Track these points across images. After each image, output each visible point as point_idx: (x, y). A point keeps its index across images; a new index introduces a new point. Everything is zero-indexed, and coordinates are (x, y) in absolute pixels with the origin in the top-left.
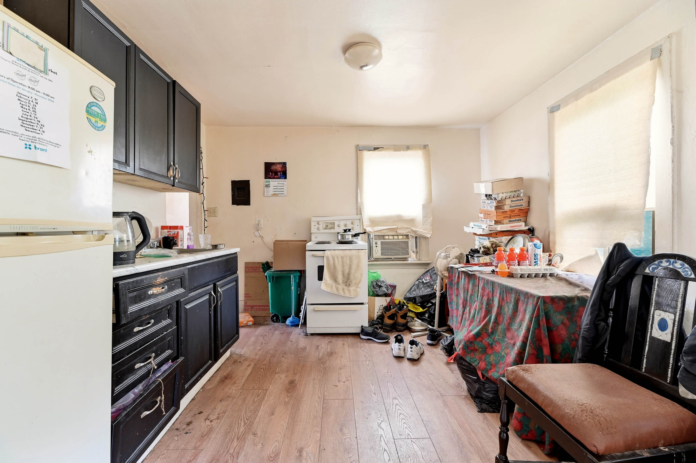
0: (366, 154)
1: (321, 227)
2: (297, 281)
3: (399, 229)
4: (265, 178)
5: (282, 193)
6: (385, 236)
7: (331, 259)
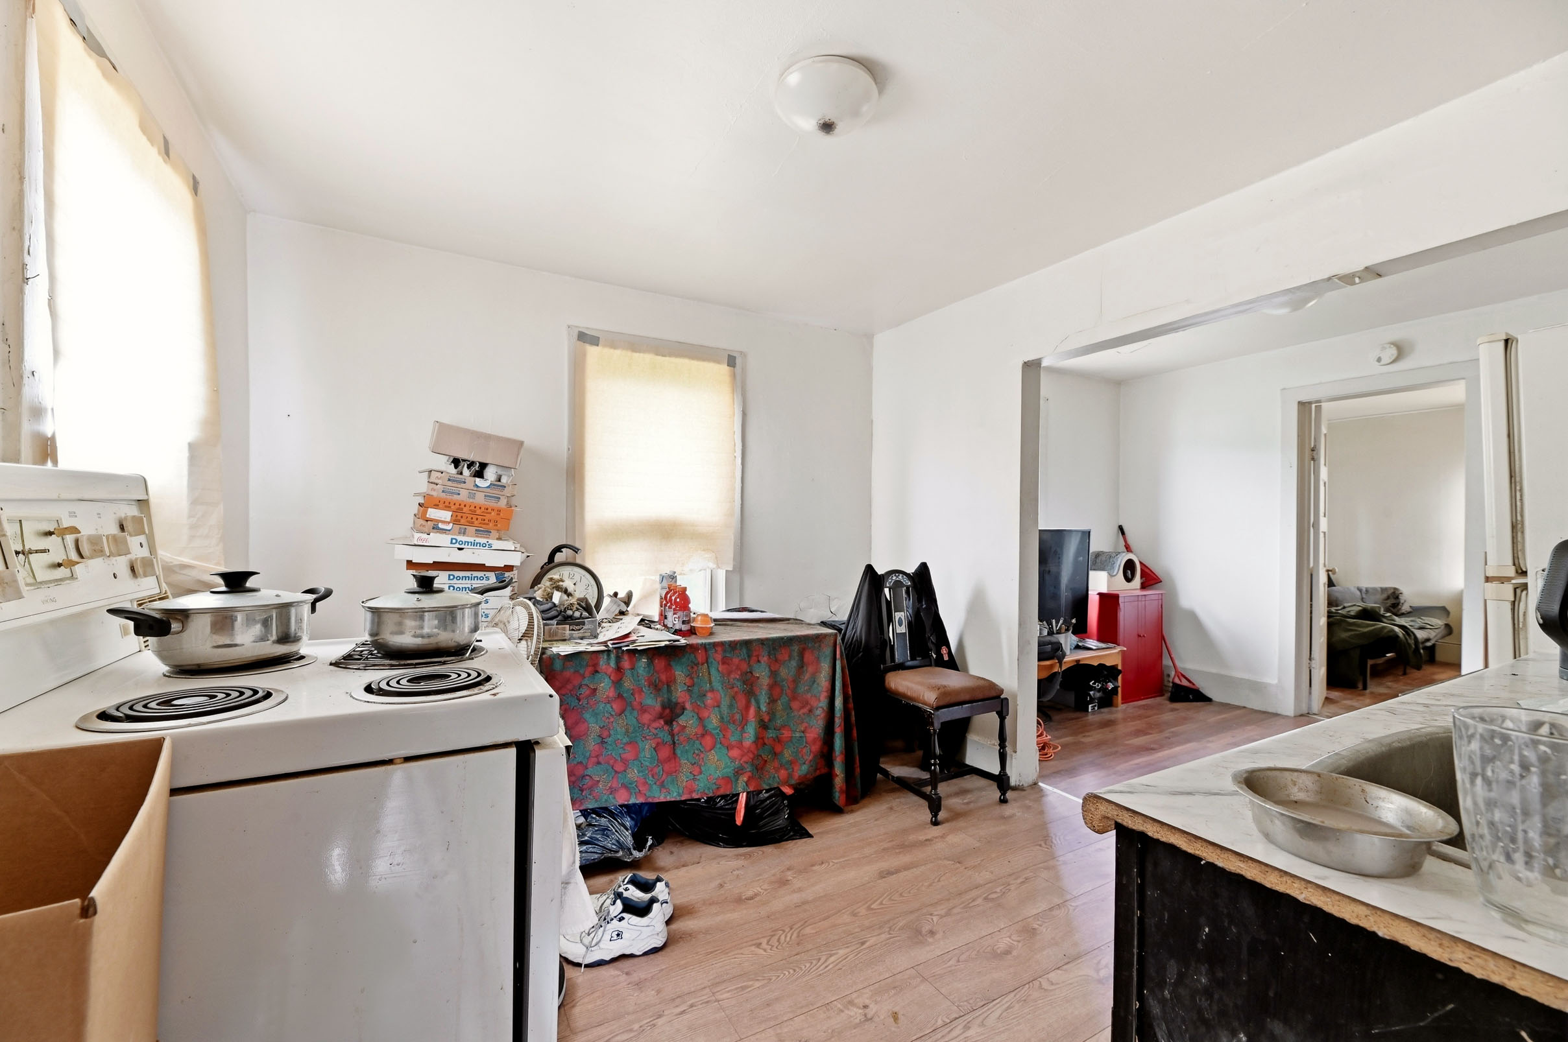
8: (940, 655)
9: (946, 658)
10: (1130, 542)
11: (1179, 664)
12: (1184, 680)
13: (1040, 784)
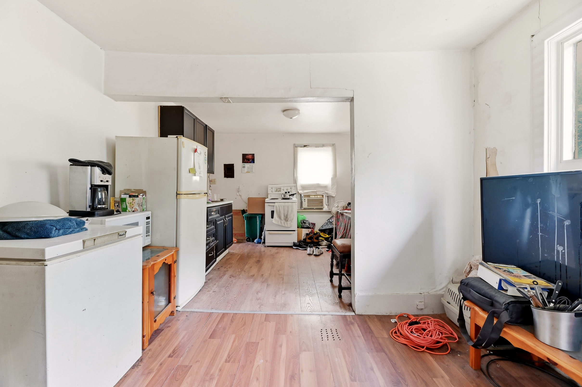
0: (299, 149)
1: (273, 190)
2: (260, 220)
3: (318, 191)
4: (243, 163)
5: (252, 171)
6: (310, 195)
7: (278, 207)
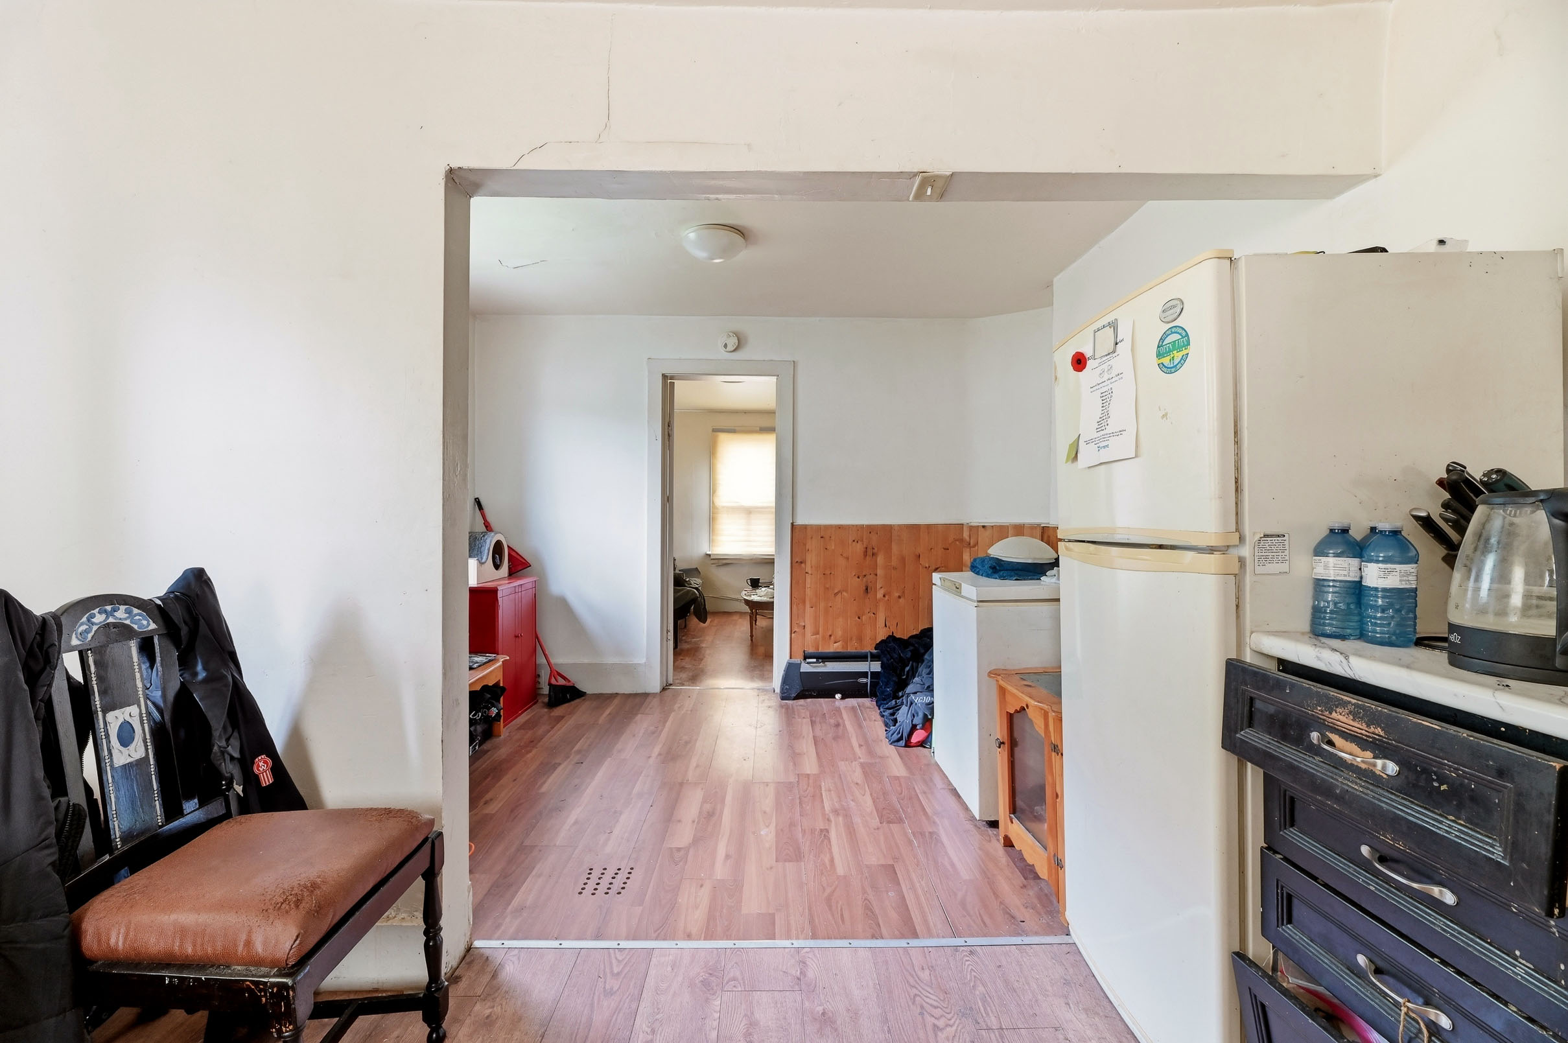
8: (250, 779)
9: (267, 779)
10: (490, 519)
11: (553, 661)
12: (559, 678)
13: (477, 944)
